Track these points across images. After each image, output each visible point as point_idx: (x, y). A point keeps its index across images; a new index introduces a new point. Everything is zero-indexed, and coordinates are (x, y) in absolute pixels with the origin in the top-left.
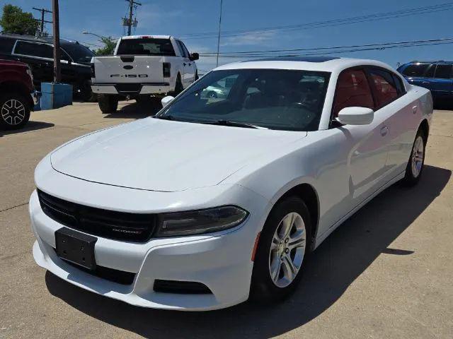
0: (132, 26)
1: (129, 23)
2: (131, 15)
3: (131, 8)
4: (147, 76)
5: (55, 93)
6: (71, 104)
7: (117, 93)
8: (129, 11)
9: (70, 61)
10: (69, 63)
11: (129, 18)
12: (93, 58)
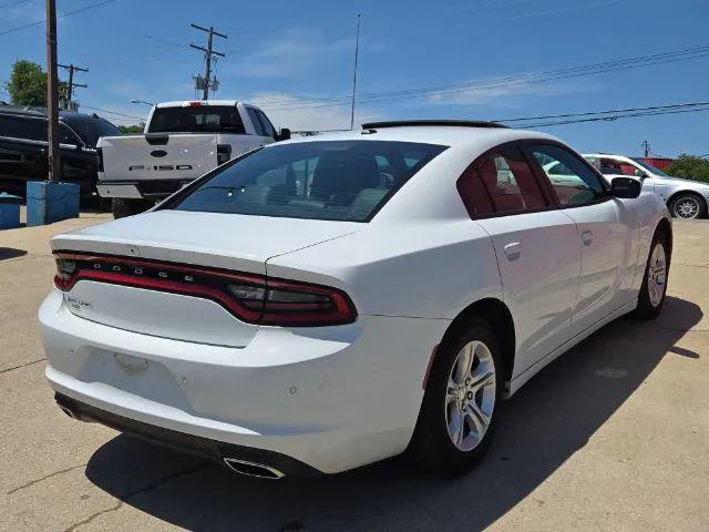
0: (209, 89)
1: (204, 85)
2: (209, 72)
3: (209, 60)
4: (190, 168)
5: (49, 199)
6: (77, 216)
7: (140, 197)
8: (205, 66)
9: (80, 146)
10: (79, 149)
11: (204, 76)
12: (100, 139)
